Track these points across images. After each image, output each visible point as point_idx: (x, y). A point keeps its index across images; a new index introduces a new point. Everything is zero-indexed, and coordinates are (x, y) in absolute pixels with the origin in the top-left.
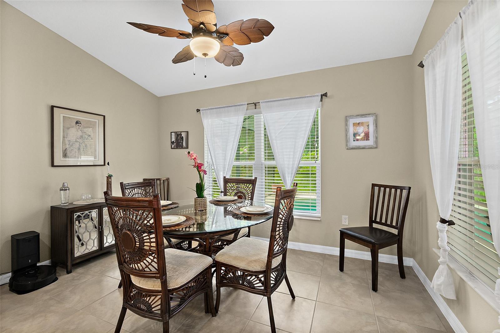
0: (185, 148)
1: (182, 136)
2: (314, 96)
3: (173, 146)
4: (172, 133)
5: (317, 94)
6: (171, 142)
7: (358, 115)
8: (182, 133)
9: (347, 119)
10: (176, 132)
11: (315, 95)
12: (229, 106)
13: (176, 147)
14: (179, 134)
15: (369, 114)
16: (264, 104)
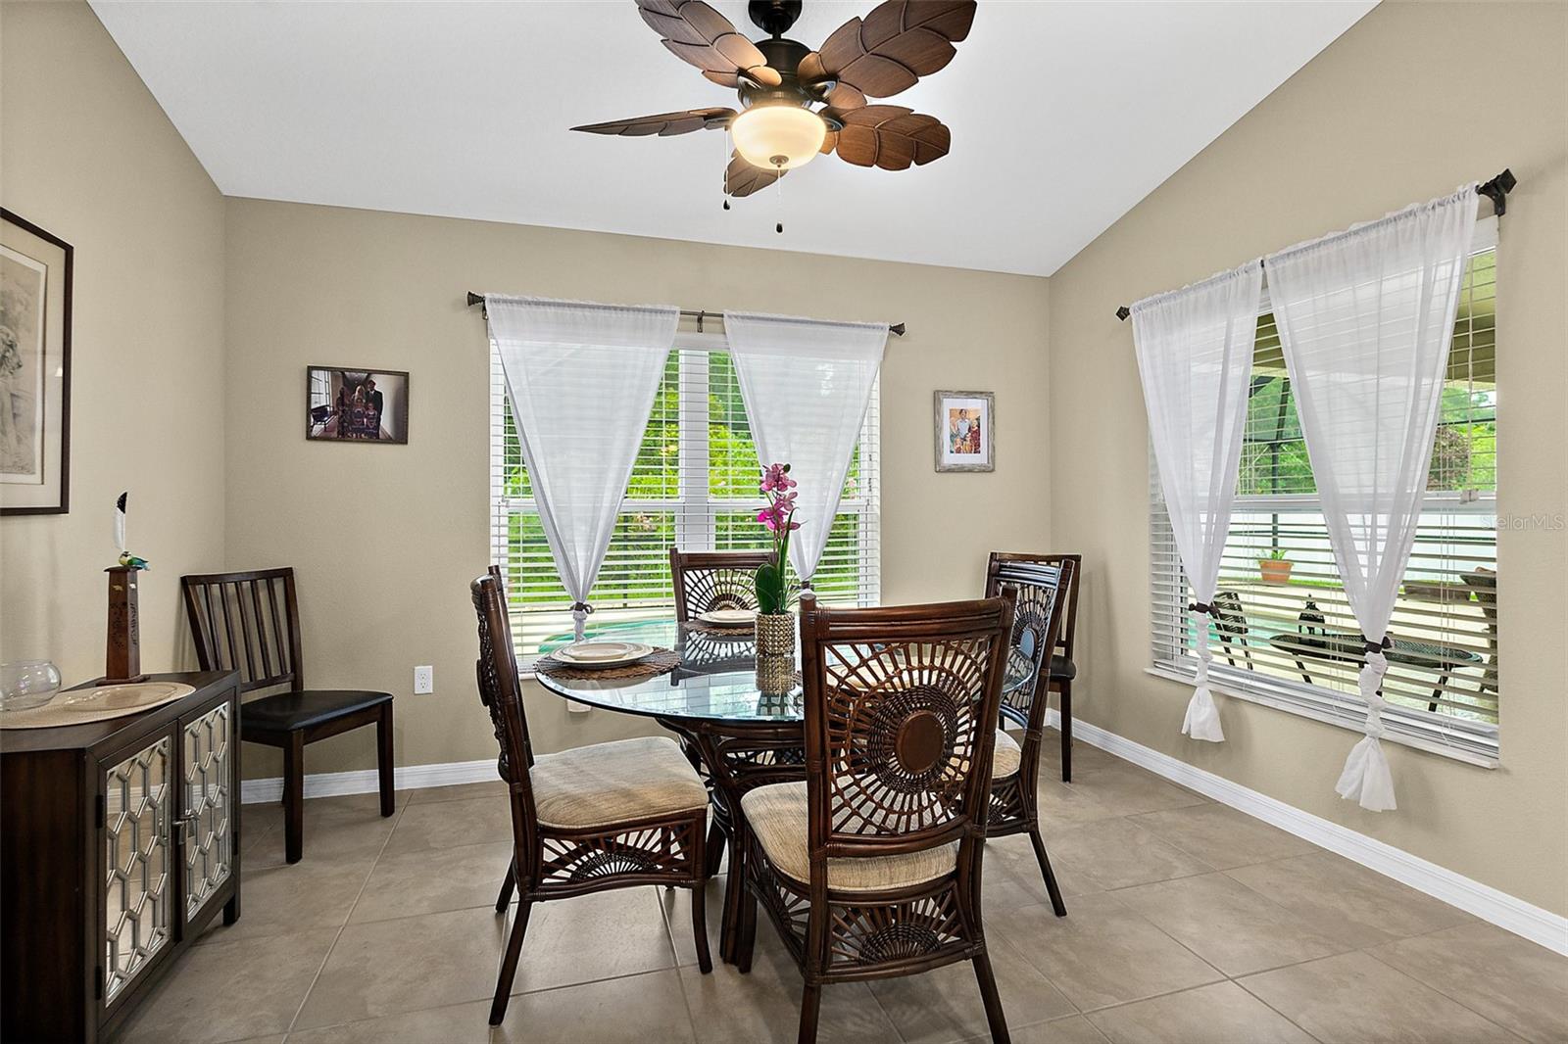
0: (389, 441)
1: (376, 388)
2: (874, 328)
3: (318, 429)
4: (315, 374)
5: (881, 324)
6: (309, 411)
7: (962, 392)
8: (375, 378)
9: (937, 397)
10: (343, 371)
11: (875, 324)
12: (615, 308)
13: (335, 434)
14: (355, 379)
15: (981, 393)
16: (736, 323)
